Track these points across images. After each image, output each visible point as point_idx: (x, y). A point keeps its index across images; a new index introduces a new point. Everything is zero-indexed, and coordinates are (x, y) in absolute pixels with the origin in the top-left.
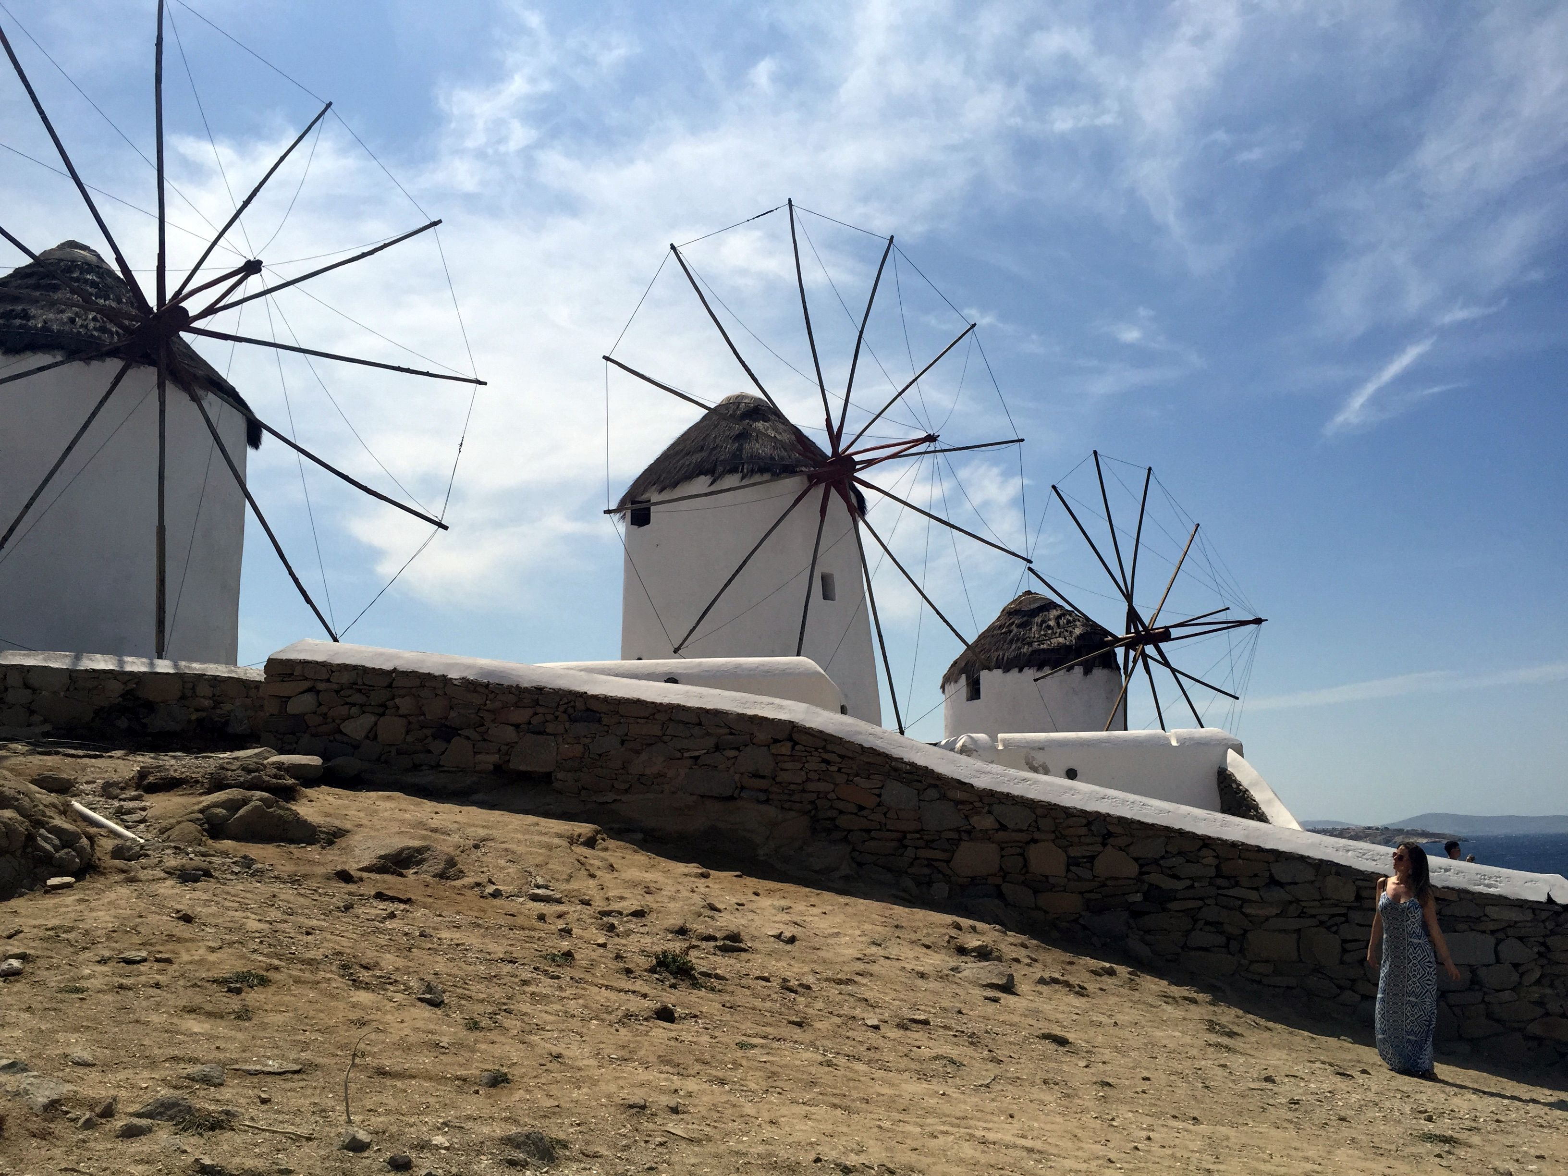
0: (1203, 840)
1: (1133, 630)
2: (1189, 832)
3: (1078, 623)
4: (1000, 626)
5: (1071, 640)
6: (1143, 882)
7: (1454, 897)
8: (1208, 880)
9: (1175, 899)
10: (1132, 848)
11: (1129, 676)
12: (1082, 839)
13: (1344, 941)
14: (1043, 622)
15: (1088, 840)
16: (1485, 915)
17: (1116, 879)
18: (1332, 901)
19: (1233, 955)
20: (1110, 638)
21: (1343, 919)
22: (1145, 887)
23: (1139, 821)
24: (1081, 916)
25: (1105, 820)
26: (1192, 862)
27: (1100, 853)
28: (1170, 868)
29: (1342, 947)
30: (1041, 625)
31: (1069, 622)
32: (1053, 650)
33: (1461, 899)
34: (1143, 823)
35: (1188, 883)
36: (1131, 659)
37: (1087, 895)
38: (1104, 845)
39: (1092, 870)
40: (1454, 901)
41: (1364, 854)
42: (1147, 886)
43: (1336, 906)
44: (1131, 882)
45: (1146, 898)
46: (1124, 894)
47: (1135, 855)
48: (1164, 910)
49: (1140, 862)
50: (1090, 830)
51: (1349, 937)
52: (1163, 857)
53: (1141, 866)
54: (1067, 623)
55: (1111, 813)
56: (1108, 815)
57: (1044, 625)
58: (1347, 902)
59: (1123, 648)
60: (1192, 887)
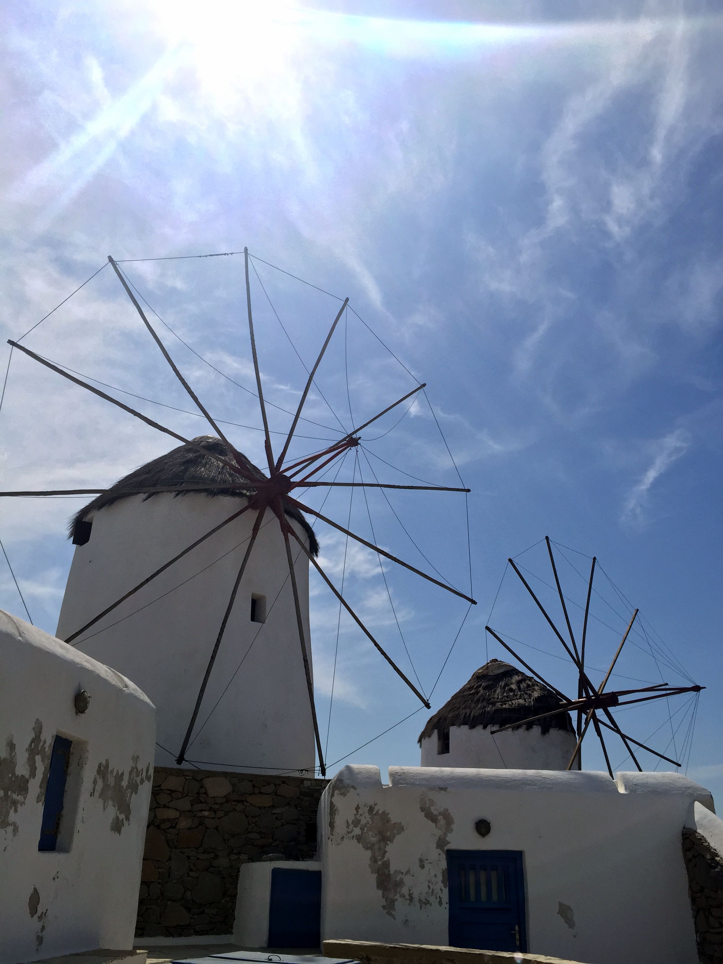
1: (584, 695)
4: (470, 688)
5: (529, 702)
11: (582, 735)
14: (506, 685)
20: (565, 702)
30: (504, 688)
31: (528, 686)
32: (513, 709)
36: (583, 721)
54: (527, 688)
57: (507, 688)
59: (577, 711)
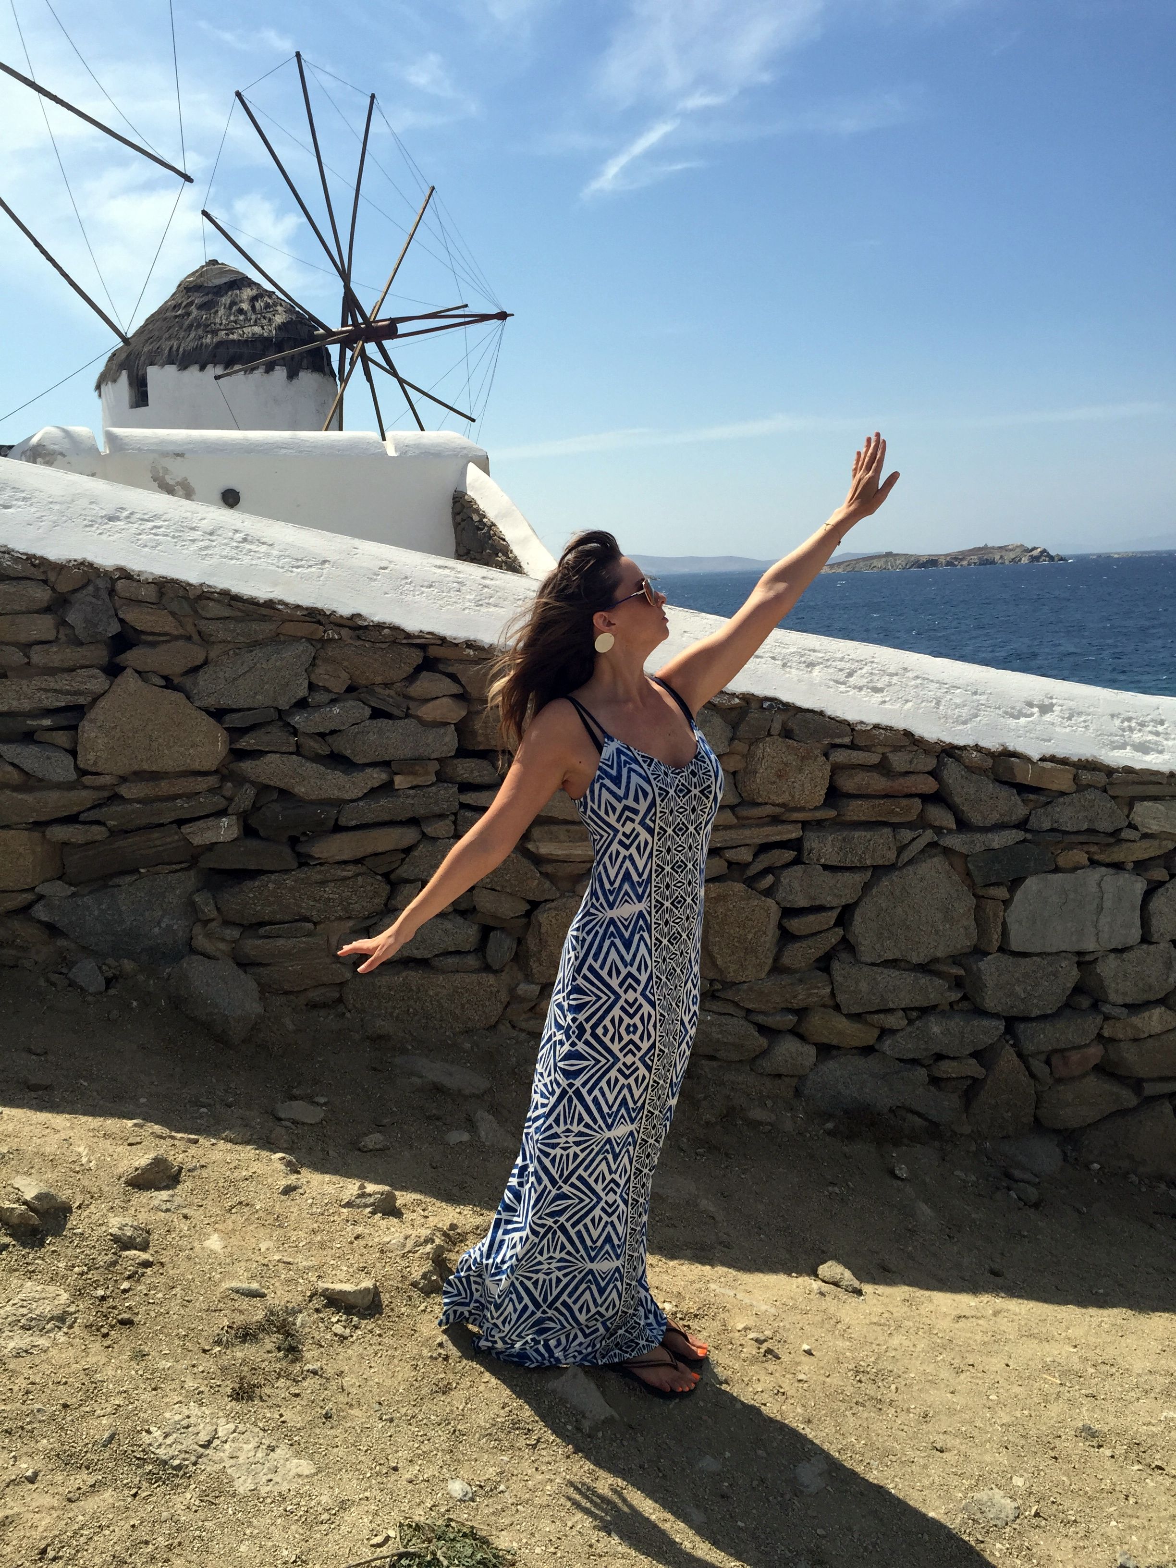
0: (423, 647)
1: (350, 322)
2: (380, 626)
3: (279, 308)
4: (175, 307)
5: (269, 331)
6: (241, 780)
7: (1063, 782)
8: (436, 766)
9: (338, 829)
10: (203, 680)
11: (345, 381)
12: (38, 656)
13: (789, 912)
14: (233, 303)
15: (57, 656)
16: (1132, 826)
17: (155, 776)
18: (769, 810)
19: (495, 972)
20: (321, 331)
21: (789, 855)
22: (245, 797)
23: (225, 593)
24: (41, 897)
25: (112, 592)
26: (389, 716)
27: (97, 698)
28: (322, 735)
29: (780, 926)
30: (230, 308)
31: (267, 306)
32: (246, 341)
33: (1081, 788)
34: (237, 598)
35: (378, 777)
37: (60, 833)
38: (113, 671)
39: (74, 753)
40: (1063, 794)
41: (850, 675)
42: (251, 792)
43: (775, 820)
44: (202, 784)
45: (249, 831)
46: (181, 822)
47: (211, 702)
48: (304, 861)
49: (234, 720)
50: (64, 623)
51: (803, 903)
52: (302, 704)
53: (235, 733)
54: (266, 308)
55: (134, 565)
56: (125, 574)
57: (234, 308)
58: (802, 809)
60: (387, 788)
